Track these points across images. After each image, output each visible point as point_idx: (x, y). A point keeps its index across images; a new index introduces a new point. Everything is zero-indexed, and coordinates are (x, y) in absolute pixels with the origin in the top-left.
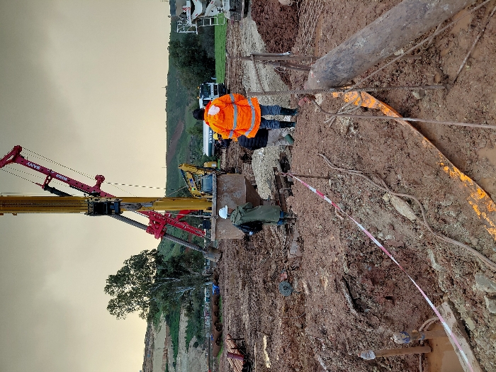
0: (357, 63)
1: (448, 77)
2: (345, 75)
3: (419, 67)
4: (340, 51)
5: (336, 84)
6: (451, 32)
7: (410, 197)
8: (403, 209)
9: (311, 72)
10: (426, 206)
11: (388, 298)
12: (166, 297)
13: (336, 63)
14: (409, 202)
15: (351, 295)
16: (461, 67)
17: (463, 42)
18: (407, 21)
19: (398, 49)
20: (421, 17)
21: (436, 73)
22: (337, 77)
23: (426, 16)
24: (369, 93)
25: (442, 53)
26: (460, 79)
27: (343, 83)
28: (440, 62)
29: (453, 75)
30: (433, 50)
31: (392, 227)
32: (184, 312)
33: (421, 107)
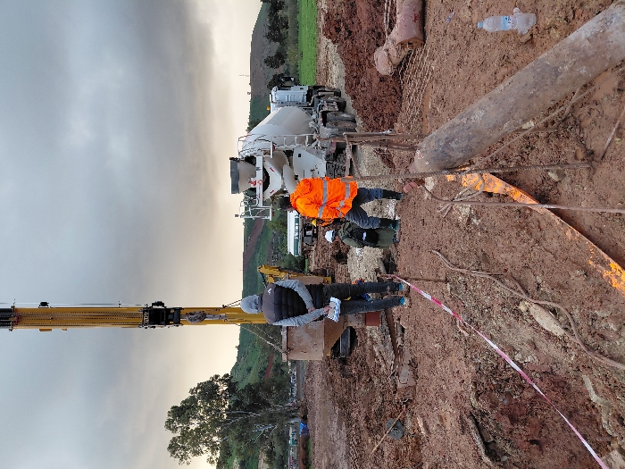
0: (474, 140)
1: (592, 153)
2: (461, 155)
3: (554, 142)
4: (453, 127)
5: (449, 166)
6: (593, 98)
7: (554, 305)
8: (547, 322)
9: (418, 152)
10: (576, 317)
11: (533, 442)
12: (240, 438)
13: (448, 141)
14: (554, 311)
15: (482, 437)
16: (609, 140)
17: (609, 110)
18: (535, 88)
19: (525, 121)
20: (552, 83)
21: (576, 148)
22: (450, 157)
23: (559, 81)
24: (493, 174)
25: (583, 124)
26: (609, 154)
27: (458, 164)
28: (582, 135)
29: (599, 150)
30: (571, 120)
31: (533, 345)
32: (263, 457)
33: (560, 191)
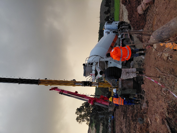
0: (171, 32)
2: (166, 37)
4: (164, 28)
5: (162, 40)
9: (151, 36)
12: (95, 118)
13: (162, 33)
15: (169, 126)
22: (162, 37)
24: (176, 43)
27: (165, 40)
32: (101, 124)
